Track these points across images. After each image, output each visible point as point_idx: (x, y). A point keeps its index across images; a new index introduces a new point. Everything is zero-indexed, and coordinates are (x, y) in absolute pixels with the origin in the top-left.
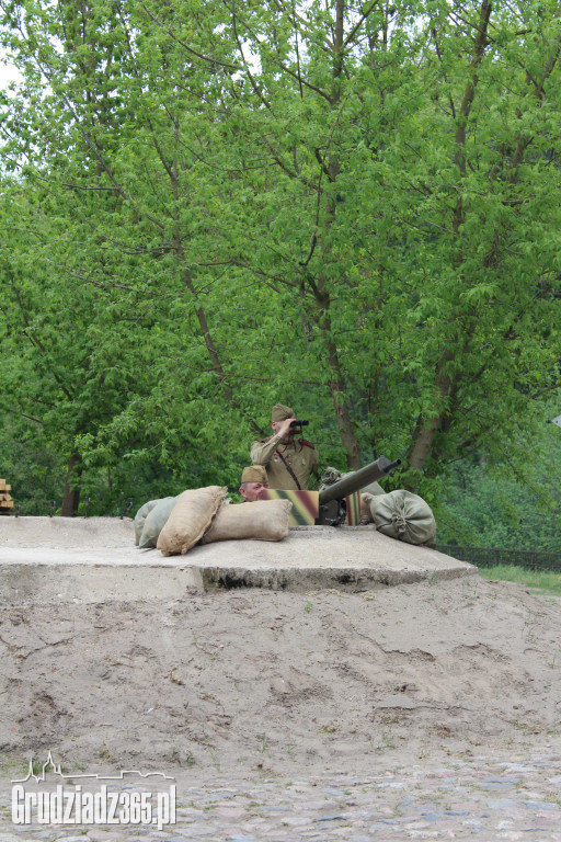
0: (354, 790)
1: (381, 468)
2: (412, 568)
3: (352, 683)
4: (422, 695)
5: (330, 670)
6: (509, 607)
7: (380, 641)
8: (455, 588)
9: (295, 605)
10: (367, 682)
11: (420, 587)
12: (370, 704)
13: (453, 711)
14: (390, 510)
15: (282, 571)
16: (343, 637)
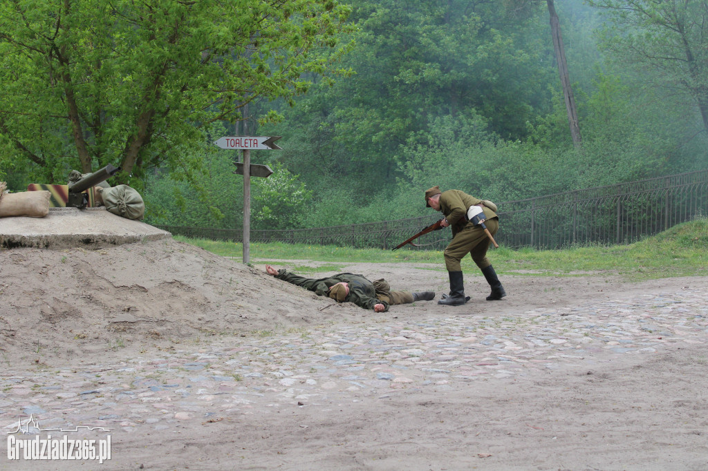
0: (101, 374)
1: (108, 172)
2: (131, 234)
3: (95, 307)
4: (140, 313)
5: (80, 299)
6: (191, 257)
7: (112, 280)
8: (158, 246)
9: (55, 259)
10: (105, 307)
11: (136, 246)
12: (107, 320)
13: (161, 322)
14: (116, 198)
15: (46, 236)
16: (88, 278)
